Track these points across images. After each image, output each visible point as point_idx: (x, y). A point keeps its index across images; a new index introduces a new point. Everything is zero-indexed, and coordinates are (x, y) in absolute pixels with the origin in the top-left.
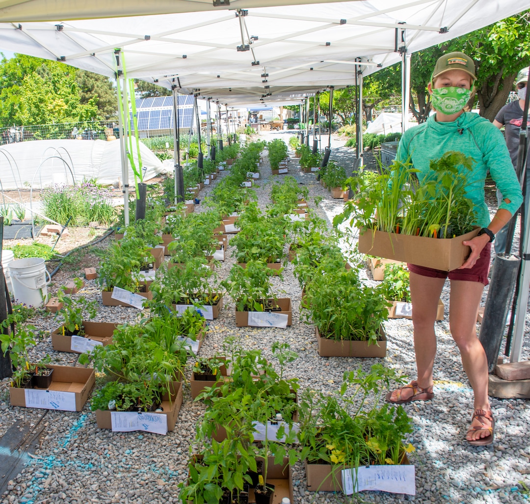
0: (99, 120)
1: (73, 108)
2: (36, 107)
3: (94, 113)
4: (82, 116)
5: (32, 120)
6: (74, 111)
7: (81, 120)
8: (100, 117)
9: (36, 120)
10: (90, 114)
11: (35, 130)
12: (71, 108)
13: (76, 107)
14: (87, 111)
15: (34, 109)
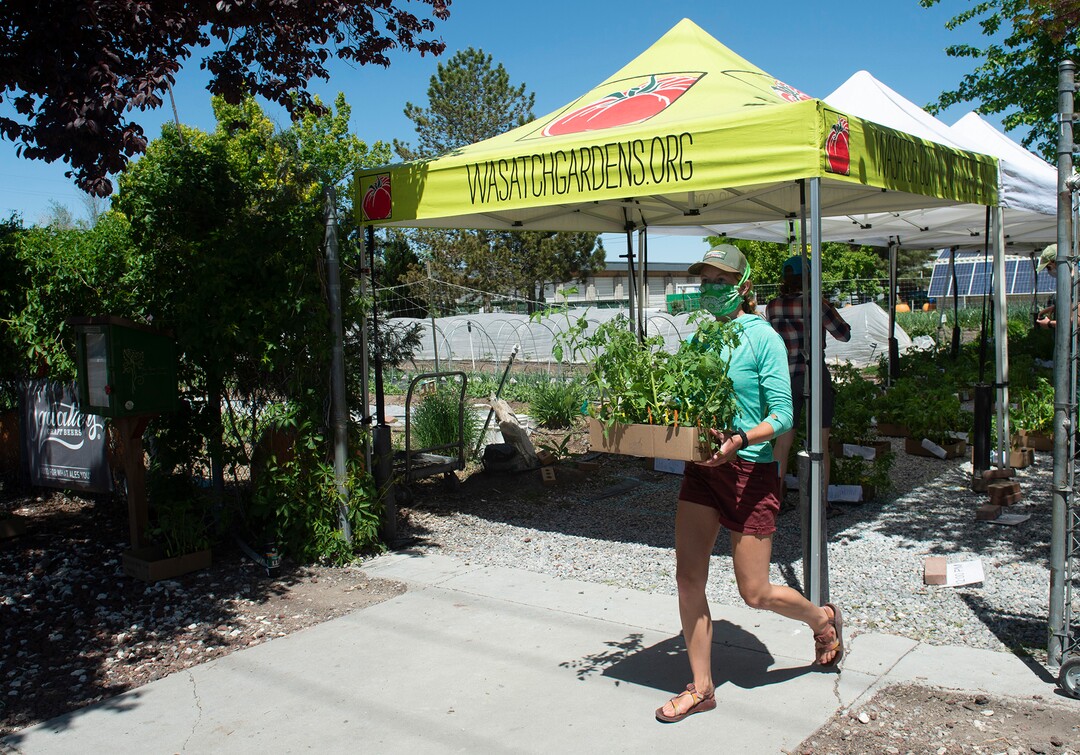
0: (880, 277)
1: (835, 257)
2: (772, 256)
3: (871, 265)
4: (847, 271)
5: (765, 275)
6: (836, 263)
7: (846, 276)
8: (882, 273)
9: (770, 276)
10: (862, 267)
11: (770, 291)
12: (830, 258)
13: (840, 256)
14: (858, 262)
15: (768, 260)
